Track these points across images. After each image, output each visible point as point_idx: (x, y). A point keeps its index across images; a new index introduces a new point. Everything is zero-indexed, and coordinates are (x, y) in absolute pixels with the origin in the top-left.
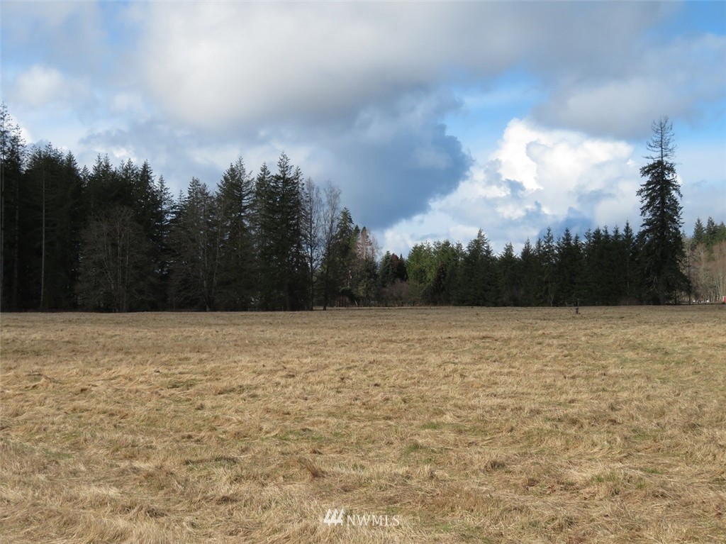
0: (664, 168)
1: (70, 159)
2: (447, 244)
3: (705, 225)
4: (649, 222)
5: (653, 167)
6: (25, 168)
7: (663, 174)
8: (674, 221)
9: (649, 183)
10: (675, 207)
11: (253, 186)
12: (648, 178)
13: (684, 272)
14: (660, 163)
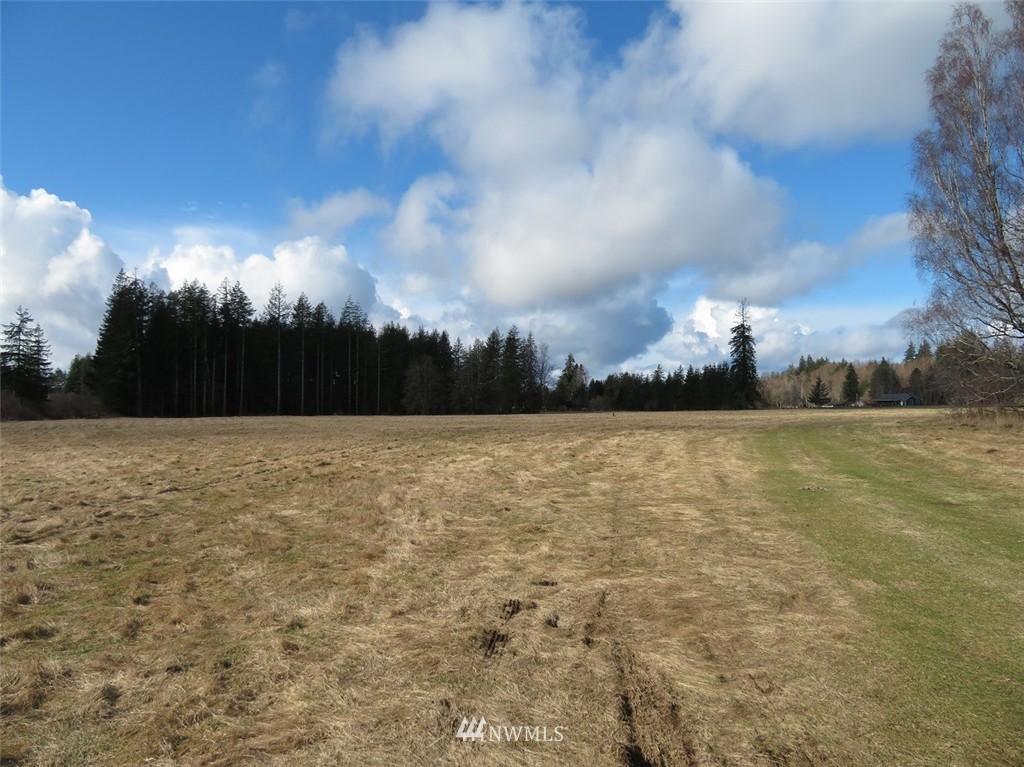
0: (744, 328)
1: (404, 329)
2: (627, 374)
3: (806, 359)
4: (736, 361)
5: (738, 328)
6: (377, 335)
7: (743, 332)
8: (751, 360)
9: (735, 337)
10: (751, 351)
11: (504, 343)
12: (735, 334)
13: (759, 391)
14: (742, 325)
